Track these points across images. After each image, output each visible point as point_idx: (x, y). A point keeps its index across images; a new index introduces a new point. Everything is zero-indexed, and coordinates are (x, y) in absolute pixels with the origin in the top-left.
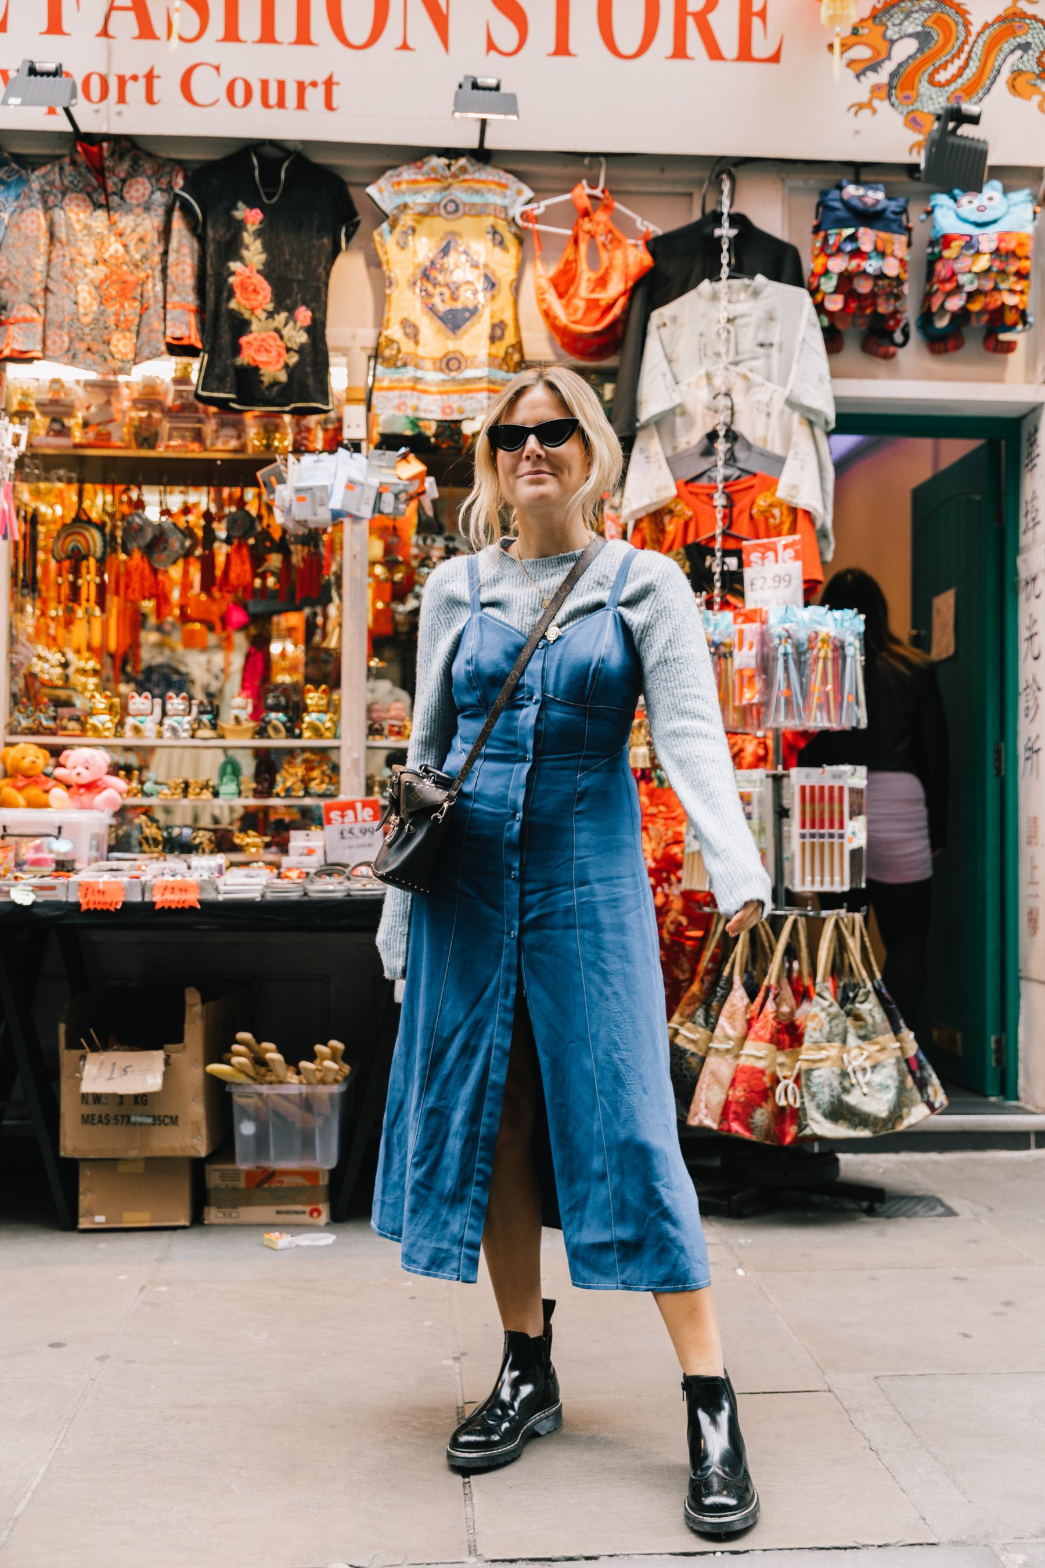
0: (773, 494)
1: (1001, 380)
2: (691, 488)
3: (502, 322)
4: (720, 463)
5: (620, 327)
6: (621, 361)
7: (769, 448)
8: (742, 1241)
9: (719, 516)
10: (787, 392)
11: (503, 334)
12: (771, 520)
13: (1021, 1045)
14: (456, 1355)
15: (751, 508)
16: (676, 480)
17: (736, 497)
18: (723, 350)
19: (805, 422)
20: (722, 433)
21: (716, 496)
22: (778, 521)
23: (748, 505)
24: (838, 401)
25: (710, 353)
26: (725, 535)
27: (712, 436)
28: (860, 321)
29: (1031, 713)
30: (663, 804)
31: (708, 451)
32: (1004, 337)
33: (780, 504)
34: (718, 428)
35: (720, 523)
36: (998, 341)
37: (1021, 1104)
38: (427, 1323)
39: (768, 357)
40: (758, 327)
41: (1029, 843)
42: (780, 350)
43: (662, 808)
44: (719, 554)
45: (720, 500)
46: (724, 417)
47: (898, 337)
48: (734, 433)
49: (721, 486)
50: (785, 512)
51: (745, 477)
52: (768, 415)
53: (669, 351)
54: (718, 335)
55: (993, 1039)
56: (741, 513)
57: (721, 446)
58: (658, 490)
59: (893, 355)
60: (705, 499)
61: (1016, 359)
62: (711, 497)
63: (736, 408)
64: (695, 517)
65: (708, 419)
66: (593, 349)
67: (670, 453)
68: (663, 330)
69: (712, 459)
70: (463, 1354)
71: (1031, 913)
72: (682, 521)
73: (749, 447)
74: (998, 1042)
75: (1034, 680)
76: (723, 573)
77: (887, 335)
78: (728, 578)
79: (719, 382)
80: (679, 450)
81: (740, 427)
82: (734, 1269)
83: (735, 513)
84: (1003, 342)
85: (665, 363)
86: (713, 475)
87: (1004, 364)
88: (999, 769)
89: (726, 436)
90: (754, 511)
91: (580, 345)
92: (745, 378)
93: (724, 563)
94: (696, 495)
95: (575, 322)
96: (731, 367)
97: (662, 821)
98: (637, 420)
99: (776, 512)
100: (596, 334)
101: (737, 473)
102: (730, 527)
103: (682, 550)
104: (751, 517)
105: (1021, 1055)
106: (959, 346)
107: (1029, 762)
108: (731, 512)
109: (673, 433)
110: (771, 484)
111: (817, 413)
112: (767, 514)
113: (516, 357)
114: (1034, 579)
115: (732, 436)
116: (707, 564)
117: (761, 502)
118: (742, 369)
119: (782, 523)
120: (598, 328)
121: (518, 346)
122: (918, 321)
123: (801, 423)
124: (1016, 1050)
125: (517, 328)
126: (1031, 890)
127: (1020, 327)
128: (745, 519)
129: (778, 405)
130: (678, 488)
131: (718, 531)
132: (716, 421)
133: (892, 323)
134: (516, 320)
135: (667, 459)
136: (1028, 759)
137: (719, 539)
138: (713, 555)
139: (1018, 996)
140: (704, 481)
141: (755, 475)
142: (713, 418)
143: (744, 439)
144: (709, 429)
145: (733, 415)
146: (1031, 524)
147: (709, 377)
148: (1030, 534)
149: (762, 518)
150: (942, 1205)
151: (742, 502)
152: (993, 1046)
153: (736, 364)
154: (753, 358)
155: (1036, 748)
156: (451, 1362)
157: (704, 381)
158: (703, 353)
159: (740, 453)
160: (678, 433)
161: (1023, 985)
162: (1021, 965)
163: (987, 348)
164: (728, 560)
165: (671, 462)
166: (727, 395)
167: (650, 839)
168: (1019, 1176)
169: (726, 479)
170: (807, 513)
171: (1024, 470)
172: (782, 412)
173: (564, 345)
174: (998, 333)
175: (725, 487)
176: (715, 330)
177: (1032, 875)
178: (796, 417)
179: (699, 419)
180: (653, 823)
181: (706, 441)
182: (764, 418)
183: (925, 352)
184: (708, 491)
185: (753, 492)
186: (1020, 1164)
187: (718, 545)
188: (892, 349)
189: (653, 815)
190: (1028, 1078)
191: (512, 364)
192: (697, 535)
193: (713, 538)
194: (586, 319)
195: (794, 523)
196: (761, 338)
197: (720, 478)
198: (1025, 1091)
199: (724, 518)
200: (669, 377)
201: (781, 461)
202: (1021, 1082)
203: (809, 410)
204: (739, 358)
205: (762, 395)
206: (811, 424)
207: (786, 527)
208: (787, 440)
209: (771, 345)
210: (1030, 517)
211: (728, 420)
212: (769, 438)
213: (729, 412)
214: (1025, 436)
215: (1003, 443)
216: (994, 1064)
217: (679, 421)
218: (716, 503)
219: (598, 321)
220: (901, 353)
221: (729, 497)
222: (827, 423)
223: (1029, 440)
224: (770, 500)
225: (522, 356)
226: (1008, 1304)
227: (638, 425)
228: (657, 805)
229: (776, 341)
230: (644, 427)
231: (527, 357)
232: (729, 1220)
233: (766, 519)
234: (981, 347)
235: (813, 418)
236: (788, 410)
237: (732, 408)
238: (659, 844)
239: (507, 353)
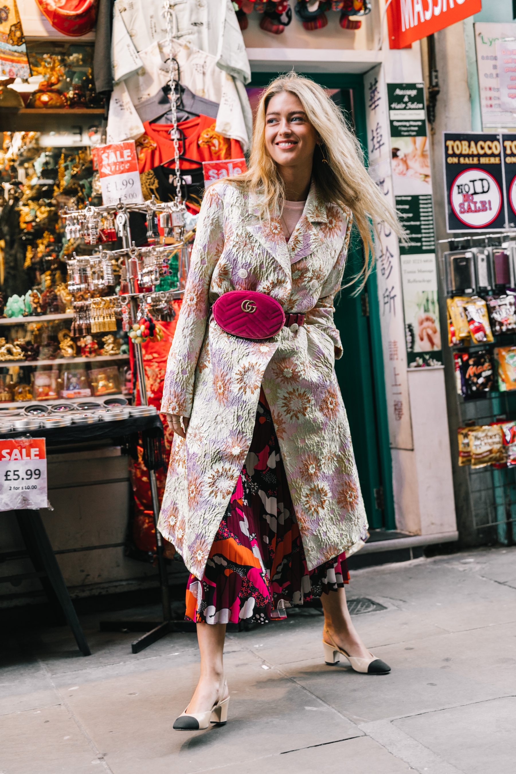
0: (213, 130)
1: (352, 48)
2: (153, 127)
3: (5, 7)
4: (174, 109)
5: (93, 12)
6: (96, 36)
7: (206, 97)
8: (257, 646)
9: (176, 147)
10: (218, 58)
11: (7, 17)
12: (213, 148)
13: (395, 493)
14: (100, 756)
15: (198, 140)
16: (143, 121)
17: (187, 132)
18: (168, 28)
19: (230, 78)
20: (173, 88)
21: (173, 132)
22: (217, 149)
23: (196, 138)
24: (252, 63)
25: (158, 30)
26: (181, 159)
27: (166, 89)
28: (259, 7)
29: (387, 273)
30: (155, 352)
31: (165, 100)
32: (352, 18)
33: (218, 137)
34: (170, 83)
35: (177, 151)
36: (350, 21)
37: (398, 531)
38: (66, 738)
39: (199, 32)
40: (192, 11)
41: (391, 359)
42: (209, 28)
43: (155, 355)
44: (178, 174)
45: (175, 135)
46: (172, 76)
47: (284, 18)
48: (181, 87)
49: (175, 125)
50: (222, 142)
51: (192, 118)
52: (204, 74)
53: (129, 30)
54: (164, 17)
55: (375, 490)
56: (190, 144)
57: (173, 96)
58: (131, 129)
59: (282, 31)
60: (164, 134)
61: (361, 33)
62: (168, 133)
63: (181, 69)
64: (159, 148)
65: (162, 77)
66: (76, 27)
67: (137, 102)
68: (123, 13)
69: (167, 106)
70: (105, 755)
71: (395, 405)
72: (150, 151)
73: (193, 96)
74: (378, 492)
75: (387, 250)
76: (182, 186)
77: (277, 16)
78: (186, 190)
79: (167, 50)
80: (143, 100)
81: (185, 82)
82: (260, 666)
83: (187, 144)
84: (353, 22)
85: (128, 36)
86: (169, 116)
87: (353, 38)
88: (365, 311)
89: (176, 89)
90: (200, 142)
91: (66, 24)
92: (187, 48)
93: (182, 179)
94: (158, 131)
95: (61, 8)
96: (175, 40)
97: (156, 364)
98: (113, 79)
99: (216, 142)
100: (78, 16)
101: (186, 115)
102: (184, 154)
103: (152, 172)
104: (198, 146)
105: (395, 499)
106: (324, 24)
107: (387, 306)
108: (184, 143)
109: (137, 88)
110: (210, 122)
111: (239, 72)
112: (209, 144)
113: (18, 34)
114: (383, 182)
115: (180, 89)
116: (171, 181)
117: (205, 136)
118: (182, 41)
119: (220, 150)
120: (80, 11)
121: (18, 26)
122: (295, 7)
123: (228, 79)
124: (392, 497)
125: (17, 12)
126: (395, 389)
127: (362, 12)
128: (194, 148)
129: (211, 66)
130: (145, 127)
131: (176, 157)
132: (168, 79)
133: (280, 8)
134: (16, 6)
135: (135, 106)
136: (385, 303)
137: (178, 163)
138: (174, 174)
139: (390, 460)
140: (163, 122)
141: (198, 116)
142: (165, 76)
143: (189, 90)
144: (163, 84)
145: (179, 74)
146: (377, 146)
147: (160, 47)
148: (376, 152)
149: (206, 146)
150: (373, 603)
151: (192, 136)
152: (375, 495)
153: (178, 37)
154: (191, 33)
155: (392, 295)
156: (98, 762)
157: (157, 50)
158: (153, 30)
159: (187, 101)
160: (142, 88)
161: (393, 453)
162: (391, 440)
163: (343, 26)
164: (185, 177)
165: (139, 108)
166: (174, 59)
167: (148, 378)
168: (410, 578)
169: (178, 120)
170: (237, 141)
171: (368, 109)
172: (213, 72)
173: (54, 24)
174: (349, 16)
175: (178, 126)
176: (161, 13)
177: (396, 380)
178: (224, 74)
179: (155, 77)
180: (150, 366)
181: (162, 93)
182: (201, 75)
183: (302, 29)
184: (166, 129)
185: (198, 127)
186: (406, 570)
187: (177, 166)
188: (281, 27)
189: (150, 361)
190: (402, 514)
191: (15, 39)
192: (161, 161)
193: (173, 162)
194: (69, 5)
195: (229, 149)
196: (194, 20)
197: (174, 119)
198: (400, 522)
199: (179, 148)
200: (132, 47)
201: (216, 106)
202: (397, 517)
203: (234, 70)
204: (179, 34)
205: (198, 59)
206: (234, 78)
207: (223, 153)
208: (218, 91)
209: (202, 24)
210: (375, 140)
211: (177, 79)
212: (206, 90)
213: (177, 72)
214: (367, 86)
215: (351, 91)
216: (377, 507)
217: (141, 79)
218: (172, 137)
219: (77, 7)
220: (287, 28)
221: (181, 132)
222: (245, 79)
223: (371, 88)
224: (211, 134)
225: (22, 33)
226: (447, 660)
227: (113, 82)
228: (151, 353)
229: (205, 21)
230: (118, 84)
231: (25, 34)
232: (242, 634)
233: (209, 147)
234: (339, 26)
235: (236, 75)
236: (217, 69)
237: (179, 69)
238: (155, 380)
239: (11, 30)
